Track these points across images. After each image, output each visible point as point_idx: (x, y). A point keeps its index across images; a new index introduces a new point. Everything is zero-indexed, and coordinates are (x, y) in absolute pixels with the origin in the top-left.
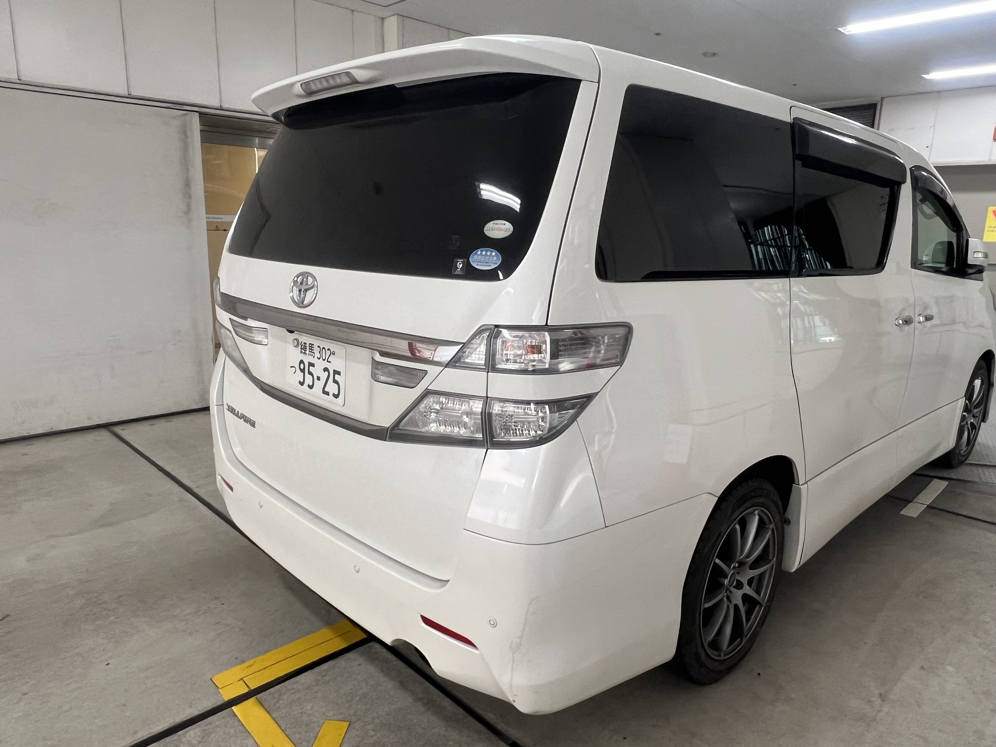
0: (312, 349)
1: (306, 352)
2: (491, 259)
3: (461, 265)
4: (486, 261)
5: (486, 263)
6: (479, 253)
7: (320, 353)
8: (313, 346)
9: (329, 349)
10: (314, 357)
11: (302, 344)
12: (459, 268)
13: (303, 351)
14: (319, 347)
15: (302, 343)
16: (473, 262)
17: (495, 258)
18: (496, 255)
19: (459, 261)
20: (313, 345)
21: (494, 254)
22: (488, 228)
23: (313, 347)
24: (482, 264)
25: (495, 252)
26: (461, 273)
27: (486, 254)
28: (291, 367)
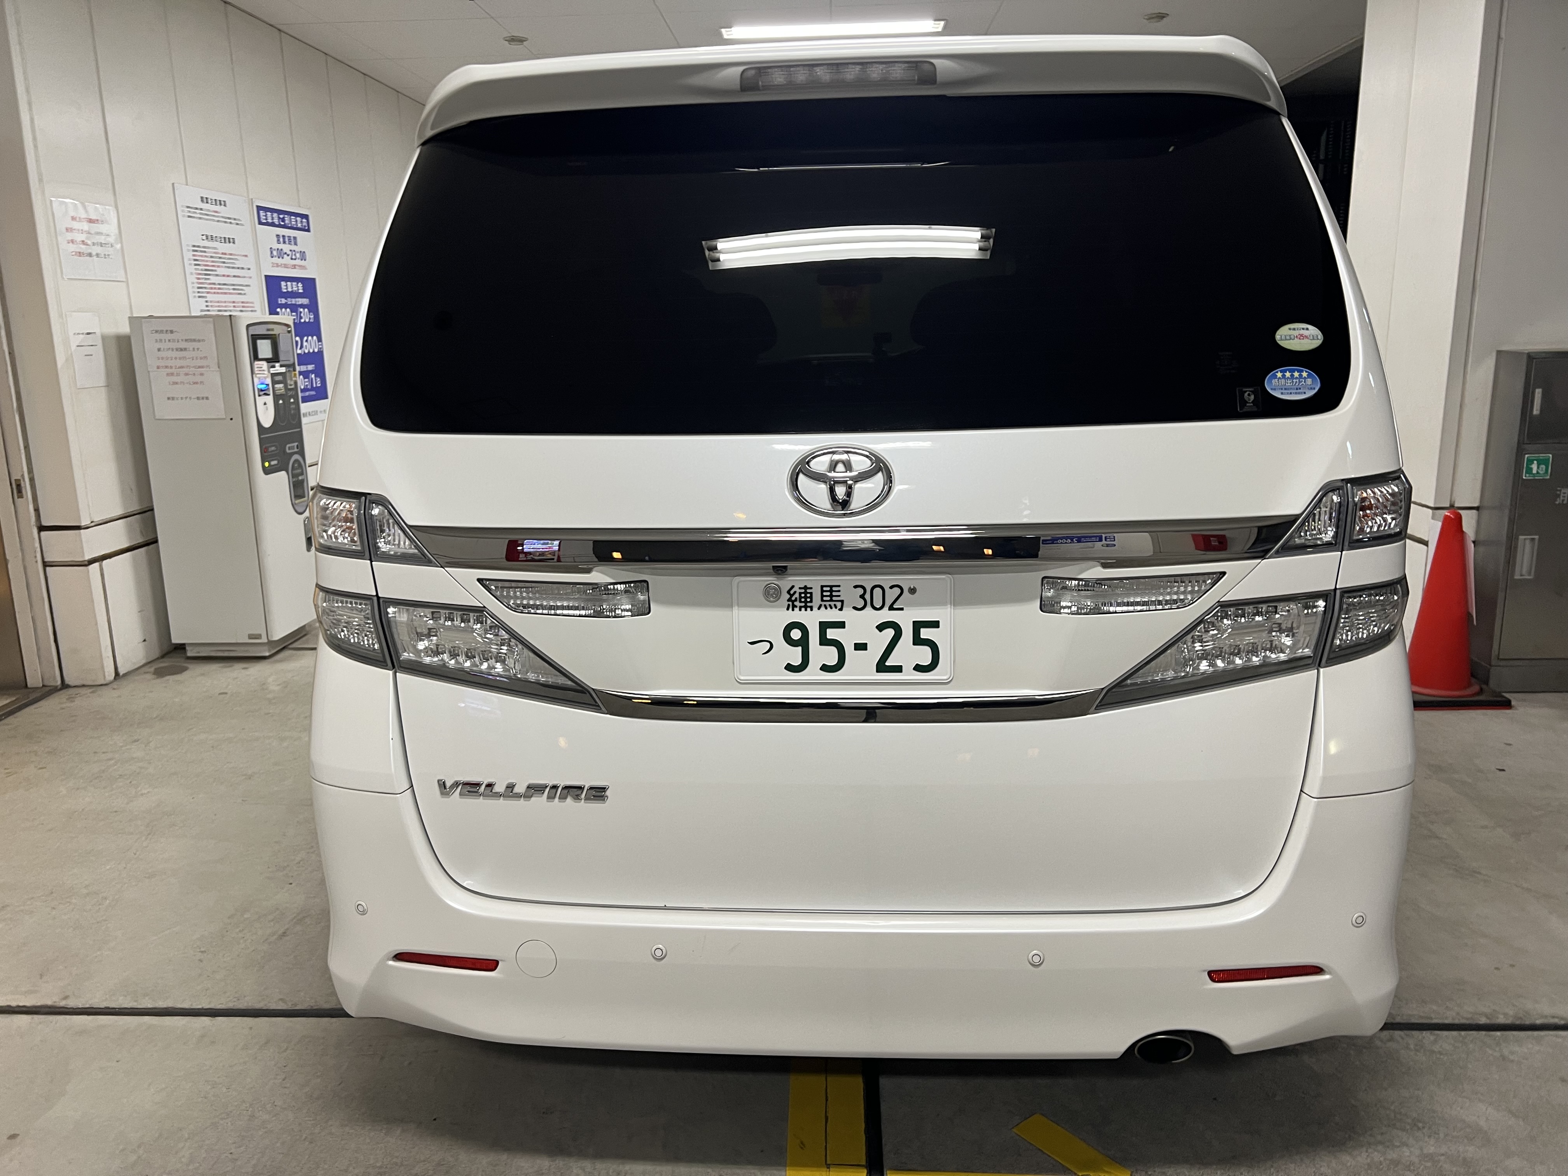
0: (834, 594)
1: (809, 604)
2: (1303, 383)
3: (1252, 397)
4: (1295, 387)
5: (1297, 389)
6: (1279, 375)
7: (862, 597)
8: (834, 589)
9: (891, 587)
10: (841, 609)
11: (792, 592)
12: (1250, 401)
13: (797, 603)
14: (855, 587)
15: (796, 589)
16: (1272, 389)
17: (1309, 381)
18: (1309, 376)
19: (1246, 391)
20: (839, 586)
21: (1305, 374)
22: (1283, 337)
23: (839, 591)
24: (1289, 391)
25: (1306, 372)
26: (1255, 409)
27: (1292, 376)
28: (752, 643)
